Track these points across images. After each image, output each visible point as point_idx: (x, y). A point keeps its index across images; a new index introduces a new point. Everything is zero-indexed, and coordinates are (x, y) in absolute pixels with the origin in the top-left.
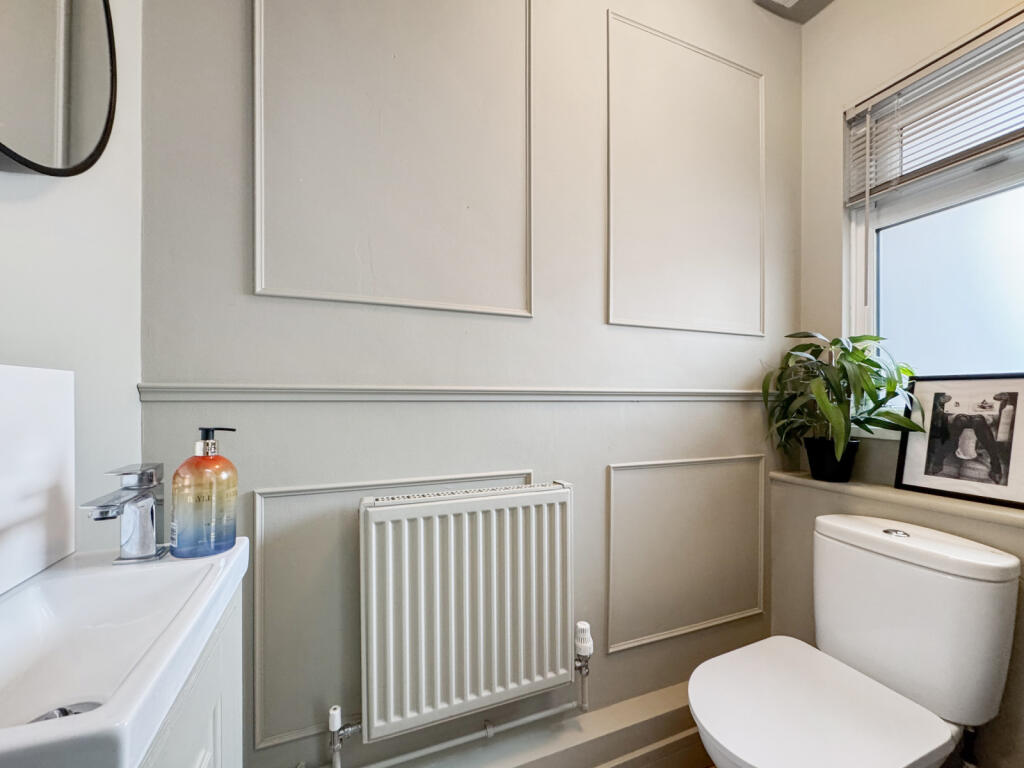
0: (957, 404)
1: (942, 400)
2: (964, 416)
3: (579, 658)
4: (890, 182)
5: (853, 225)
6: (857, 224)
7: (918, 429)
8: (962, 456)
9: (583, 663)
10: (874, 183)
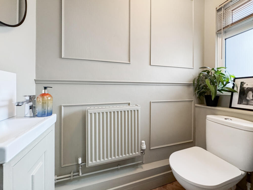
0: (247, 85)
1: (243, 84)
2: (249, 88)
3: (142, 150)
4: (228, 25)
5: (219, 38)
6: (220, 38)
7: (235, 92)
8: (248, 99)
9: (143, 151)
10: (224, 26)
